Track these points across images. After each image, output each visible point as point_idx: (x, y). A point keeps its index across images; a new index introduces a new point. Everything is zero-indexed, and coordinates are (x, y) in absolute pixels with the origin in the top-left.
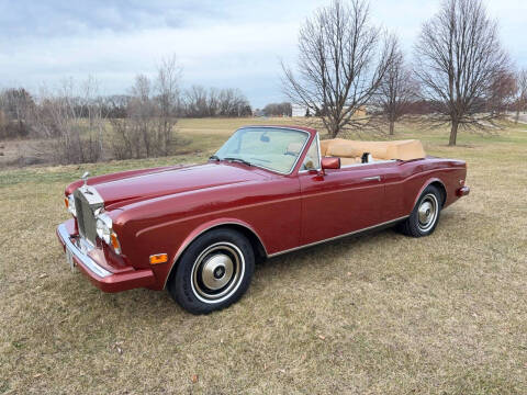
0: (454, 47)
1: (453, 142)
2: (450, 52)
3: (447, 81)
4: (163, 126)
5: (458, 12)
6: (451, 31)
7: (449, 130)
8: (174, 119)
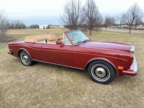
0: (90, 12)
1: (90, 35)
2: (89, 13)
3: (88, 20)
4: (2, 32)
5: (90, 4)
6: (89, 8)
7: (89, 32)
8: (6, 30)
